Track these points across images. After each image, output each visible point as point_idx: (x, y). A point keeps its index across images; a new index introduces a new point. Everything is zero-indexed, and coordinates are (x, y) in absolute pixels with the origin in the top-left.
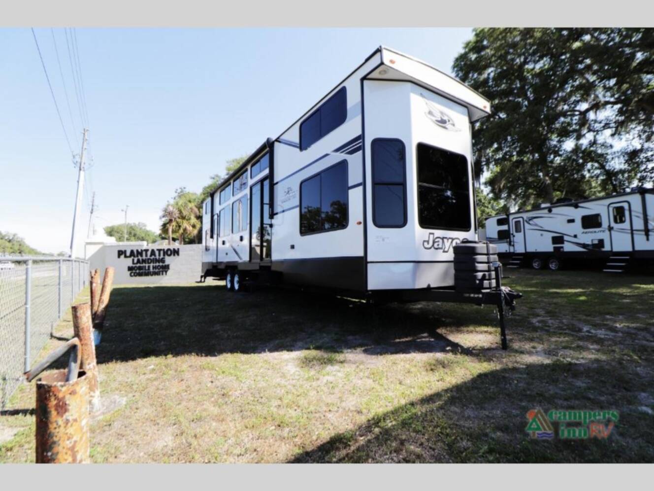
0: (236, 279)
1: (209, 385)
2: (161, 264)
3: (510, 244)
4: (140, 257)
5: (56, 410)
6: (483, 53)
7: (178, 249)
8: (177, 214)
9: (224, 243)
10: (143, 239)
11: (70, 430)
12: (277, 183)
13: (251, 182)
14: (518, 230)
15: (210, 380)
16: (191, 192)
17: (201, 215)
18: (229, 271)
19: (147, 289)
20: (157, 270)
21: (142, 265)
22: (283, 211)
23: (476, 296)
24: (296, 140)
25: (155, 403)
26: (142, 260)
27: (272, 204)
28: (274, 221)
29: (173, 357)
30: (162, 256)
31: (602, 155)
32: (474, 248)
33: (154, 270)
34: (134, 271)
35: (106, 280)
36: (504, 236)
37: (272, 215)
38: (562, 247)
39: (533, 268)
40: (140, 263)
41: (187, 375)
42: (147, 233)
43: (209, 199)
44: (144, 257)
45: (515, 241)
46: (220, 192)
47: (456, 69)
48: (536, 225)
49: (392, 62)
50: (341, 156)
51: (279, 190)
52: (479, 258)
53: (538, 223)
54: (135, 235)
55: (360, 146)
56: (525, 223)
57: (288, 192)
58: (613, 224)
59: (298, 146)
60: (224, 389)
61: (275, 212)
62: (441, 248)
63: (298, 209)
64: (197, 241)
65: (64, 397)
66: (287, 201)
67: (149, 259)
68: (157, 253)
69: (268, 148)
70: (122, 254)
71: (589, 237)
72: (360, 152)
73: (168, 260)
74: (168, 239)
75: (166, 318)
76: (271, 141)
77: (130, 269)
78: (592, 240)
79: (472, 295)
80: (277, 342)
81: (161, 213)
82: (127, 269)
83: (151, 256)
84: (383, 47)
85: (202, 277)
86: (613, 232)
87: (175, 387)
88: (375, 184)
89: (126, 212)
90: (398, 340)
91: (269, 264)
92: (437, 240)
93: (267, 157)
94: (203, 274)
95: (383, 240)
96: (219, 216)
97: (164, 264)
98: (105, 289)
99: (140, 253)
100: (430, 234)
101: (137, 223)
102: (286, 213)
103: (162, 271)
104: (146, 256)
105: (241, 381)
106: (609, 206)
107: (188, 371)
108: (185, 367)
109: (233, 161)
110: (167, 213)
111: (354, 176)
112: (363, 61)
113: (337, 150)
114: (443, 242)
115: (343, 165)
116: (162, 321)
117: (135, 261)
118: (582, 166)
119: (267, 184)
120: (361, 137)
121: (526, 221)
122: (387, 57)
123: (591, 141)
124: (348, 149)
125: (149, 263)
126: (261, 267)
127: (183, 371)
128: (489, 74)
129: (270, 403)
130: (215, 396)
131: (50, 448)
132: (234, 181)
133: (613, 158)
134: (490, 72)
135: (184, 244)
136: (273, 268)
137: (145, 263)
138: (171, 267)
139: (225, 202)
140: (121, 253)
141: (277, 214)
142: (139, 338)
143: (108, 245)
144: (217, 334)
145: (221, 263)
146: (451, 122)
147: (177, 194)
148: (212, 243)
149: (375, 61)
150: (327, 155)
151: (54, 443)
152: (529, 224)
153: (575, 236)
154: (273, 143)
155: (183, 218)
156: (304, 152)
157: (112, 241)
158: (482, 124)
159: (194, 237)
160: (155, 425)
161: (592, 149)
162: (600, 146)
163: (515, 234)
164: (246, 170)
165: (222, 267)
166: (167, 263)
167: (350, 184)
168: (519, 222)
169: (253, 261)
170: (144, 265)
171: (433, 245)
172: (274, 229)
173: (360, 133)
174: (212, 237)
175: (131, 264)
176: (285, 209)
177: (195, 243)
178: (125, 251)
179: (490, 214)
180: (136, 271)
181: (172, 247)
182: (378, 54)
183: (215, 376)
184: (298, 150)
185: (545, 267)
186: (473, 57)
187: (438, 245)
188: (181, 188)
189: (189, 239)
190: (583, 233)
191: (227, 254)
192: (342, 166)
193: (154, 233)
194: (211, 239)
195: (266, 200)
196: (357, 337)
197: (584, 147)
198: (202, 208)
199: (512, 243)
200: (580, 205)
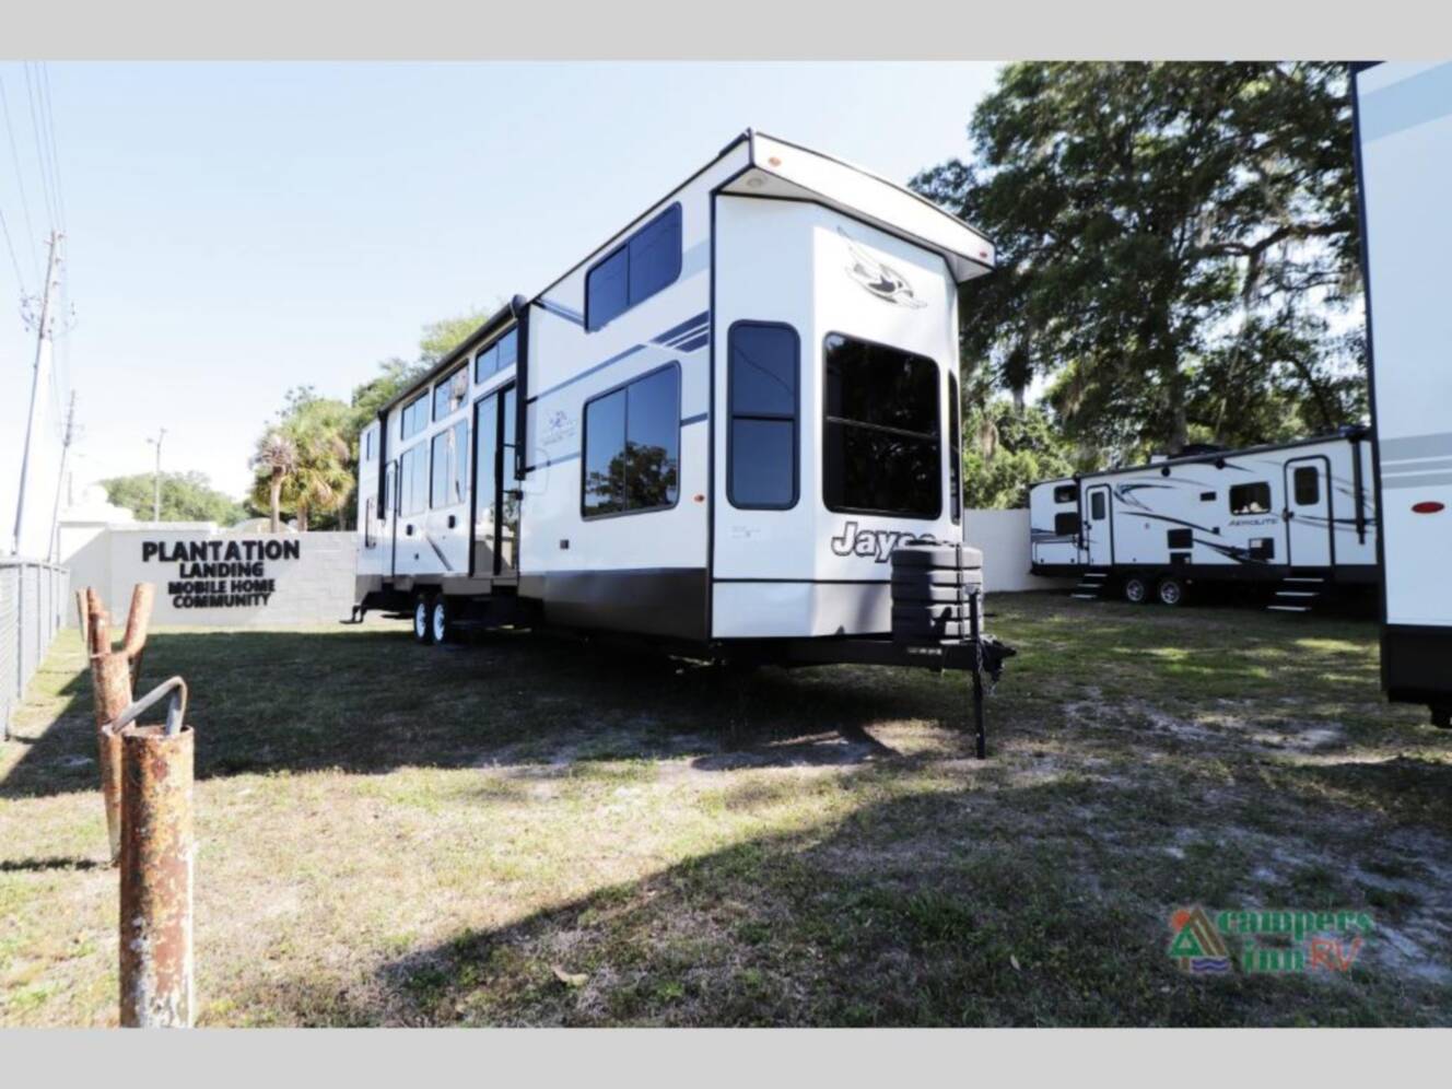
0: (439, 615)
1: (371, 820)
2: (253, 578)
3: (1081, 546)
4: (199, 560)
5: (153, 771)
6: (1042, 96)
7: (297, 543)
8: (293, 455)
9: (410, 530)
10: (201, 516)
11: (172, 801)
12: (534, 399)
13: (475, 392)
14: (1098, 514)
15: (373, 813)
16: (329, 397)
17: (354, 458)
18: (421, 596)
19: (217, 640)
20: (243, 593)
21: (204, 580)
22: (549, 464)
23: (931, 651)
24: (578, 306)
25: (260, 850)
26: (205, 566)
27: (521, 448)
28: (526, 486)
29: (293, 773)
30: (255, 559)
31: (1303, 346)
32: (928, 555)
33: (236, 592)
34: (184, 595)
35: (137, 611)
36: (1069, 526)
37: (522, 472)
38: (1189, 555)
39: (1125, 599)
40: (200, 575)
41: (323, 806)
42: (213, 499)
43: (376, 425)
44: (210, 560)
45: (1091, 538)
46: (404, 409)
47: (977, 131)
48: (1137, 503)
49: (774, 162)
50: (667, 354)
51: (539, 416)
52: (938, 575)
53: (1142, 501)
54: (178, 504)
55: (705, 336)
56: (1114, 499)
57: (558, 421)
58: (1293, 507)
59: (582, 319)
60: (401, 827)
61: (529, 464)
62: (872, 554)
63: (577, 462)
64: (343, 523)
65: (164, 755)
66: (554, 441)
67: (221, 565)
68: (243, 551)
69: (516, 317)
70: (153, 552)
71: (1243, 533)
72: (706, 349)
73: (272, 569)
74: (269, 515)
75: (271, 700)
76: (523, 302)
77: (174, 588)
78: (1250, 541)
79: (923, 651)
80: (520, 746)
81: (254, 452)
82: (166, 588)
83: (228, 557)
84: (754, 130)
85: (355, 610)
86: (1291, 523)
87: (298, 826)
88: (733, 417)
89: (159, 446)
90: (775, 743)
91: (514, 583)
92: (863, 537)
93: (513, 337)
94: (358, 604)
95: (748, 534)
96: (399, 467)
97: (260, 579)
98: (133, 631)
99: (198, 551)
100: (849, 523)
101: (185, 474)
102: (553, 468)
103: (257, 597)
104: (216, 556)
105: (436, 815)
106: (1286, 466)
107: (326, 799)
108: (318, 791)
109: (439, 327)
110: (267, 451)
111: (693, 399)
112: (716, 154)
113: (661, 339)
114: (877, 540)
115: (671, 371)
116: (262, 705)
117: (188, 570)
118: (1262, 369)
119: (511, 398)
120: (709, 317)
121: (1116, 495)
122: (763, 152)
123: (1280, 312)
124: (682, 339)
125: (221, 575)
126: (494, 588)
127: (316, 799)
128: (1057, 146)
129: (492, 849)
130: (383, 839)
131: (145, 822)
132: (437, 386)
133: (1327, 353)
134: (1058, 142)
135: (309, 530)
136: (523, 591)
137: (213, 575)
138: (277, 585)
139: (411, 435)
140: (150, 549)
141: (532, 469)
142: (213, 739)
143: (119, 528)
144: (390, 731)
145: (403, 577)
146: (905, 287)
147: (290, 404)
148: (381, 531)
149: (738, 159)
150: (639, 348)
151: (150, 815)
152: (1122, 500)
153: (1216, 531)
154: (527, 306)
155: (310, 464)
156: (593, 334)
157: (123, 518)
158: (1038, 262)
159: (337, 512)
160: (261, 884)
161: (1283, 330)
162: (1300, 324)
163: (1091, 522)
164: (466, 363)
165: (406, 586)
166: (267, 576)
167: (685, 415)
168: (1101, 494)
169: (479, 573)
170: (210, 579)
171: (854, 547)
172: (526, 504)
173: (705, 307)
174: (381, 515)
175: (176, 578)
176: (552, 458)
177: (338, 529)
178: (162, 545)
179: (1062, 471)
180: (186, 594)
181: (280, 538)
182: (744, 146)
183: (382, 807)
184: (581, 329)
185: (1151, 599)
186: (1018, 104)
187: (866, 547)
188: (300, 388)
189: (322, 516)
190: (1232, 523)
191: (417, 557)
192: (669, 373)
193: (230, 498)
194: (380, 521)
195: (510, 436)
196: (694, 737)
197: (1265, 325)
198: (358, 441)
199: (1085, 544)
200: (1228, 461)
